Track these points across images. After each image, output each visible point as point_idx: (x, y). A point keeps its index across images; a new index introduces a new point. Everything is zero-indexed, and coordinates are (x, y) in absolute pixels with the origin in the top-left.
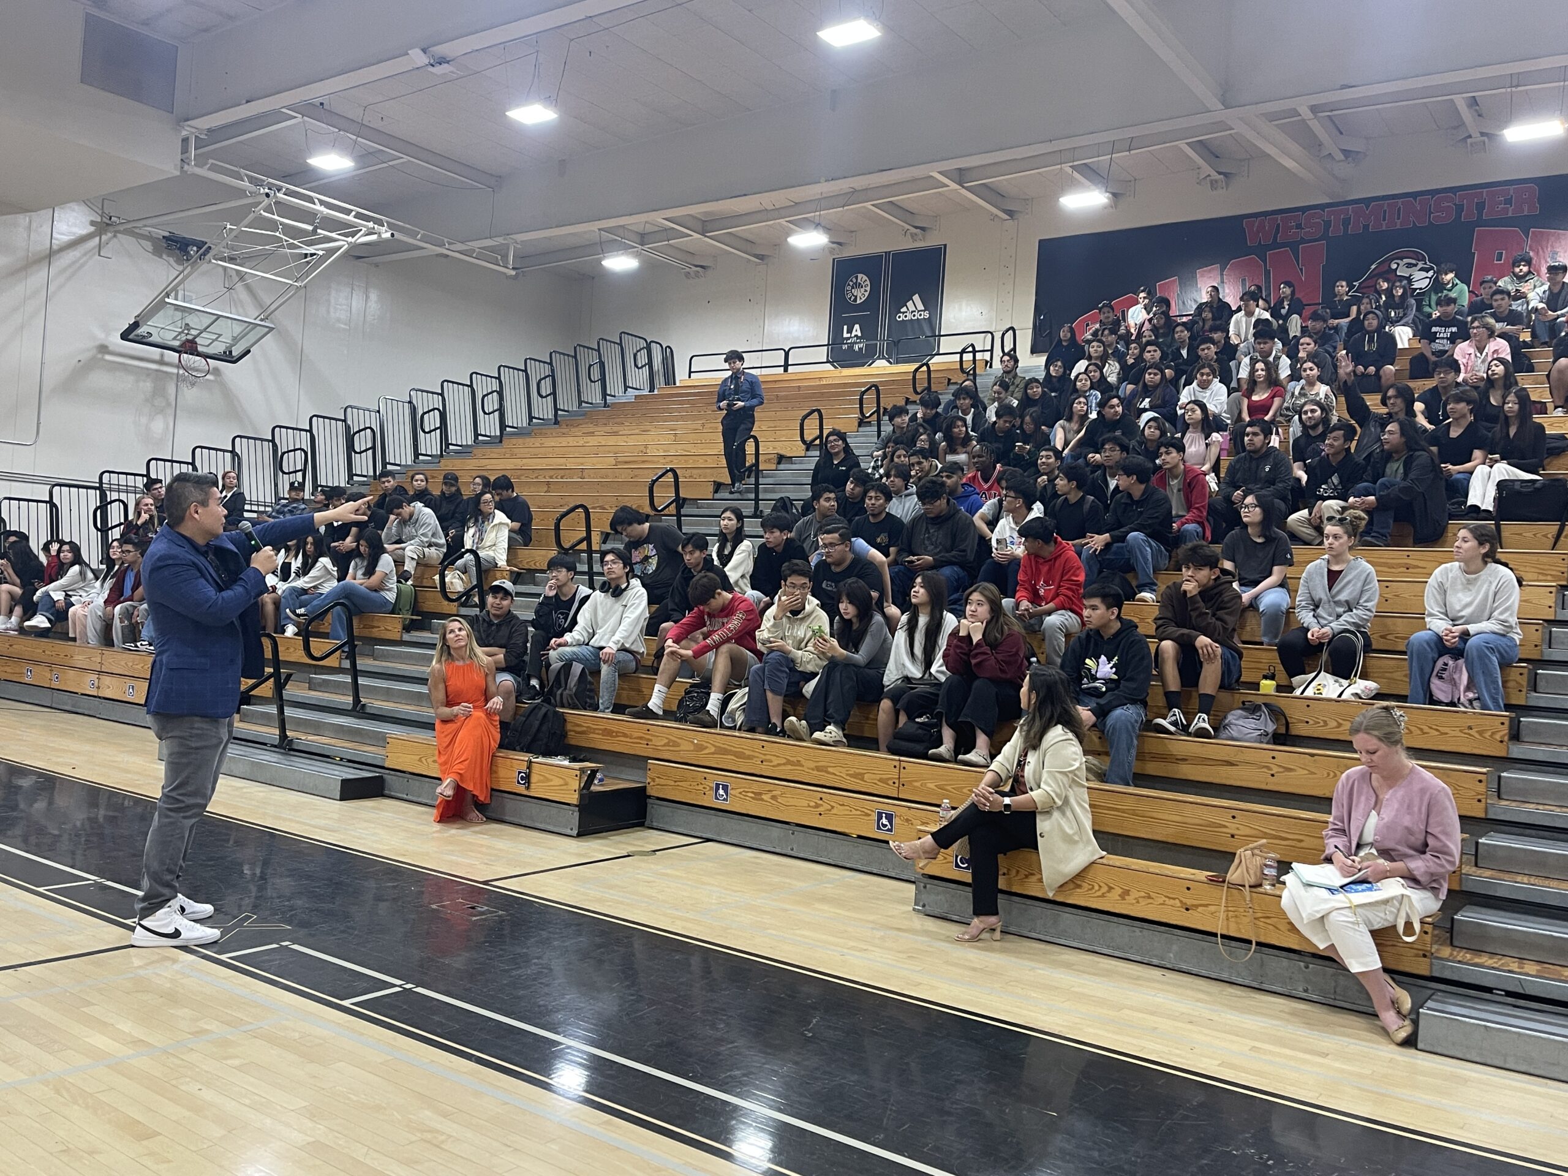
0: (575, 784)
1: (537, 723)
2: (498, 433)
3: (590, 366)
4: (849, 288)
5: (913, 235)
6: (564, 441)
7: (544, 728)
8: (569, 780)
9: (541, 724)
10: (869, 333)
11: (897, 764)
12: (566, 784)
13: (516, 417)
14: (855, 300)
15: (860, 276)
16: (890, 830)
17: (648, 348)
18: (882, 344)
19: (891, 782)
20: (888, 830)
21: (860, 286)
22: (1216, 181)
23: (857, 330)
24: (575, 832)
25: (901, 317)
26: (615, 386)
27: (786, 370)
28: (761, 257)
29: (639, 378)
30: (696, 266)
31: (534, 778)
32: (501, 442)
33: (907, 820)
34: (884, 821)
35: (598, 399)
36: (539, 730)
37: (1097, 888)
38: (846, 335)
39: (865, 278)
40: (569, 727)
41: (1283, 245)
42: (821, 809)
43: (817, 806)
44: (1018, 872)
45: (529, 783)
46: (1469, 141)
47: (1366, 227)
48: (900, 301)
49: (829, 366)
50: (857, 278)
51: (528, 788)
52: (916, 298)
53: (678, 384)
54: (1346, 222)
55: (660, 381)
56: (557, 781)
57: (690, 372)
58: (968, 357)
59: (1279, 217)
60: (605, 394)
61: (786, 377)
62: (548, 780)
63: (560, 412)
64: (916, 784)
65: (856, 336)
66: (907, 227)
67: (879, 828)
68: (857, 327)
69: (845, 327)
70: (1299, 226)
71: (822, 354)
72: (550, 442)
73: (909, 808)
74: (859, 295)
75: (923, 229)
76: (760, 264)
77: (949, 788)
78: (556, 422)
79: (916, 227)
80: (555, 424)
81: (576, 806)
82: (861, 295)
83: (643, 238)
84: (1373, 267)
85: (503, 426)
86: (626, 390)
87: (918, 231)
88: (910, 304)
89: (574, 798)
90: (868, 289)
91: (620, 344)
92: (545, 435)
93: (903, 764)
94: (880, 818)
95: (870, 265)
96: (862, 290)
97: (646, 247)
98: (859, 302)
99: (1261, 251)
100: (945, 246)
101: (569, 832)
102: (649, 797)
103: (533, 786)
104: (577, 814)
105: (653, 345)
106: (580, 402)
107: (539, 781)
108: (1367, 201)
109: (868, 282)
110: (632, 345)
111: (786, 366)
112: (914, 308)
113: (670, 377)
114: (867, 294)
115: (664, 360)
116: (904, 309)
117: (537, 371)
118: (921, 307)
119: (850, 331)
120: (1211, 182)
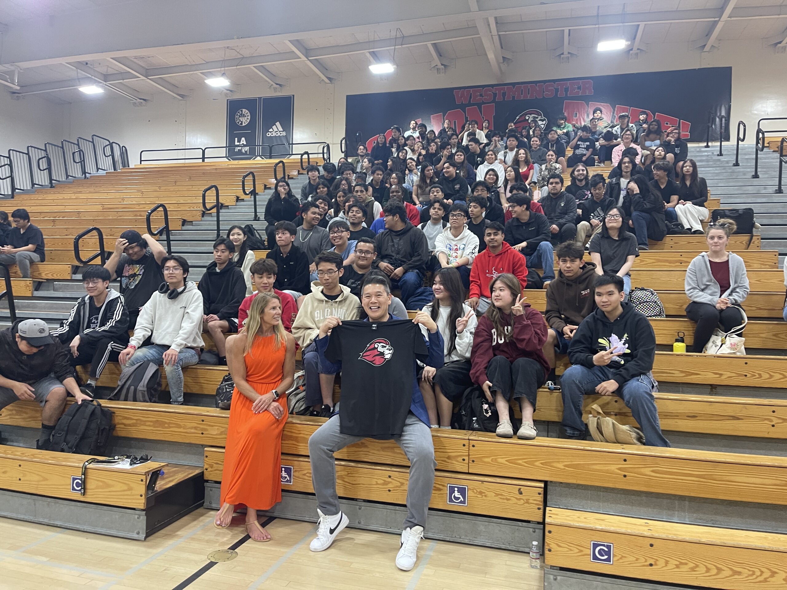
0: (142, 489)
1: (84, 422)
2: (10, 193)
3: (74, 153)
4: (237, 117)
5: (275, 89)
6: (60, 196)
7: (93, 426)
8: (133, 485)
9: (90, 421)
10: (251, 143)
11: (466, 442)
12: (130, 489)
13: (23, 182)
14: (242, 124)
15: (244, 110)
16: (464, 502)
17: (111, 145)
18: (259, 150)
19: (460, 459)
20: (461, 502)
21: (244, 116)
22: (440, 69)
23: (243, 141)
24: (142, 536)
25: (269, 135)
26: (91, 168)
27: (203, 161)
28: (182, 96)
29: (106, 163)
30: (141, 99)
31: (90, 485)
32: (13, 197)
33: (481, 493)
34: (457, 494)
35: (79, 174)
36: (87, 428)
37: (758, 573)
38: (237, 143)
39: (247, 111)
40: (117, 420)
41: (474, 105)
42: (390, 486)
43: (386, 483)
44: (667, 562)
45: (85, 489)
46: (562, 56)
47: (514, 97)
48: (268, 126)
49: (226, 160)
50: (242, 111)
51: (84, 494)
52: (278, 124)
53: (130, 167)
54: (504, 94)
55: (120, 166)
56: (119, 487)
57: (141, 161)
58: (305, 156)
59: (471, 90)
60: (84, 173)
61: (203, 164)
62: (108, 486)
63: (53, 182)
64: (487, 460)
65: (243, 144)
66: (272, 83)
67: (451, 500)
68: (243, 139)
69: (236, 139)
70: (481, 95)
71: (223, 152)
72: (50, 197)
73: (483, 481)
74: (244, 121)
75: (280, 85)
76: (181, 100)
77: (520, 462)
78: (52, 187)
79: (277, 84)
80: (51, 187)
81: (143, 510)
82: (245, 121)
83: (106, 77)
84: (517, 118)
85: (13, 189)
86: (97, 171)
87: (278, 86)
88: (274, 127)
89: (140, 503)
90: (249, 117)
91: (93, 142)
92: (46, 193)
93: (472, 443)
94: (452, 490)
95: (250, 104)
96: (246, 118)
97: (107, 83)
98: (244, 125)
99: (463, 107)
100: (293, 96)
101: (135, 536)
102: (207, 481)
103: (89, 492)
104: (143, 518)
105: (114, 145)
106: (67, 176)
107: (97, 487)
108: (514, 84)
109: (249, 114)
110: (100, 144)
111: (203, 158)
112: (277, 130)
113: (125, 163)
114: (248, 121)
115: (122, 154)
116: (271, 130)
117: (35, 155)
118: (281, 129)
119: (239, 141)
120: (437, 69)
